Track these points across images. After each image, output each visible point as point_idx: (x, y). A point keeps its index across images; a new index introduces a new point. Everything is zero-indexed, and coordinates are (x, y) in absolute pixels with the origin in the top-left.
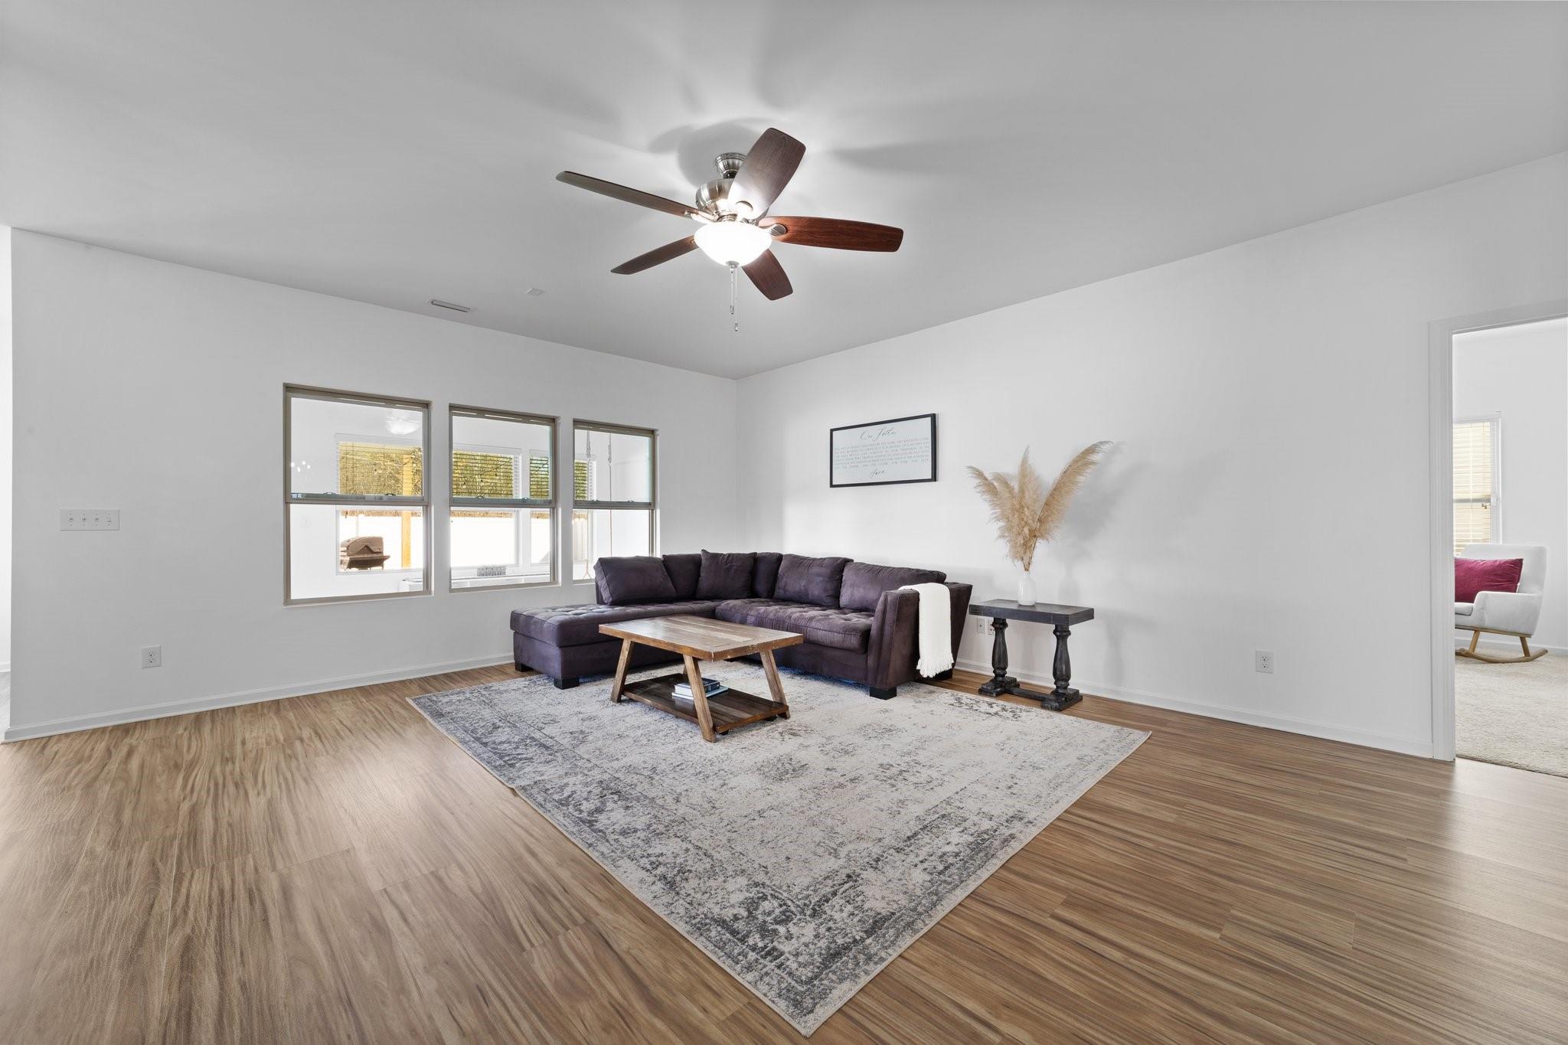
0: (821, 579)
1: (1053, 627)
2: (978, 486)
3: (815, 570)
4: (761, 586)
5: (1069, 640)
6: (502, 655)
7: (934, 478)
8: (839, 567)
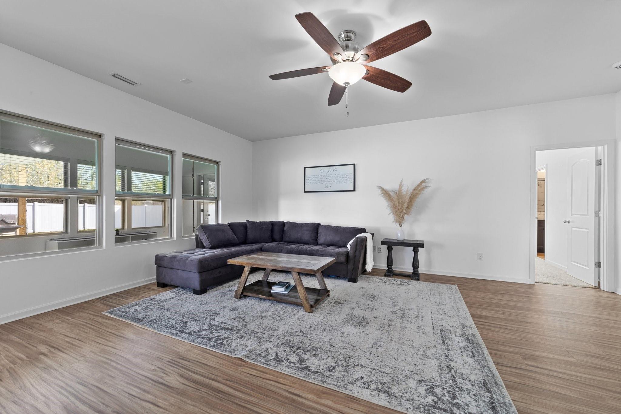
0: (308, 232)
1: (412, 248)
2: (383, 194)
3: (305, 228)
4: (277, 236)
5: (419, 253)
6: (145, 279)
7: (354, 190)
8: (316, 227)
